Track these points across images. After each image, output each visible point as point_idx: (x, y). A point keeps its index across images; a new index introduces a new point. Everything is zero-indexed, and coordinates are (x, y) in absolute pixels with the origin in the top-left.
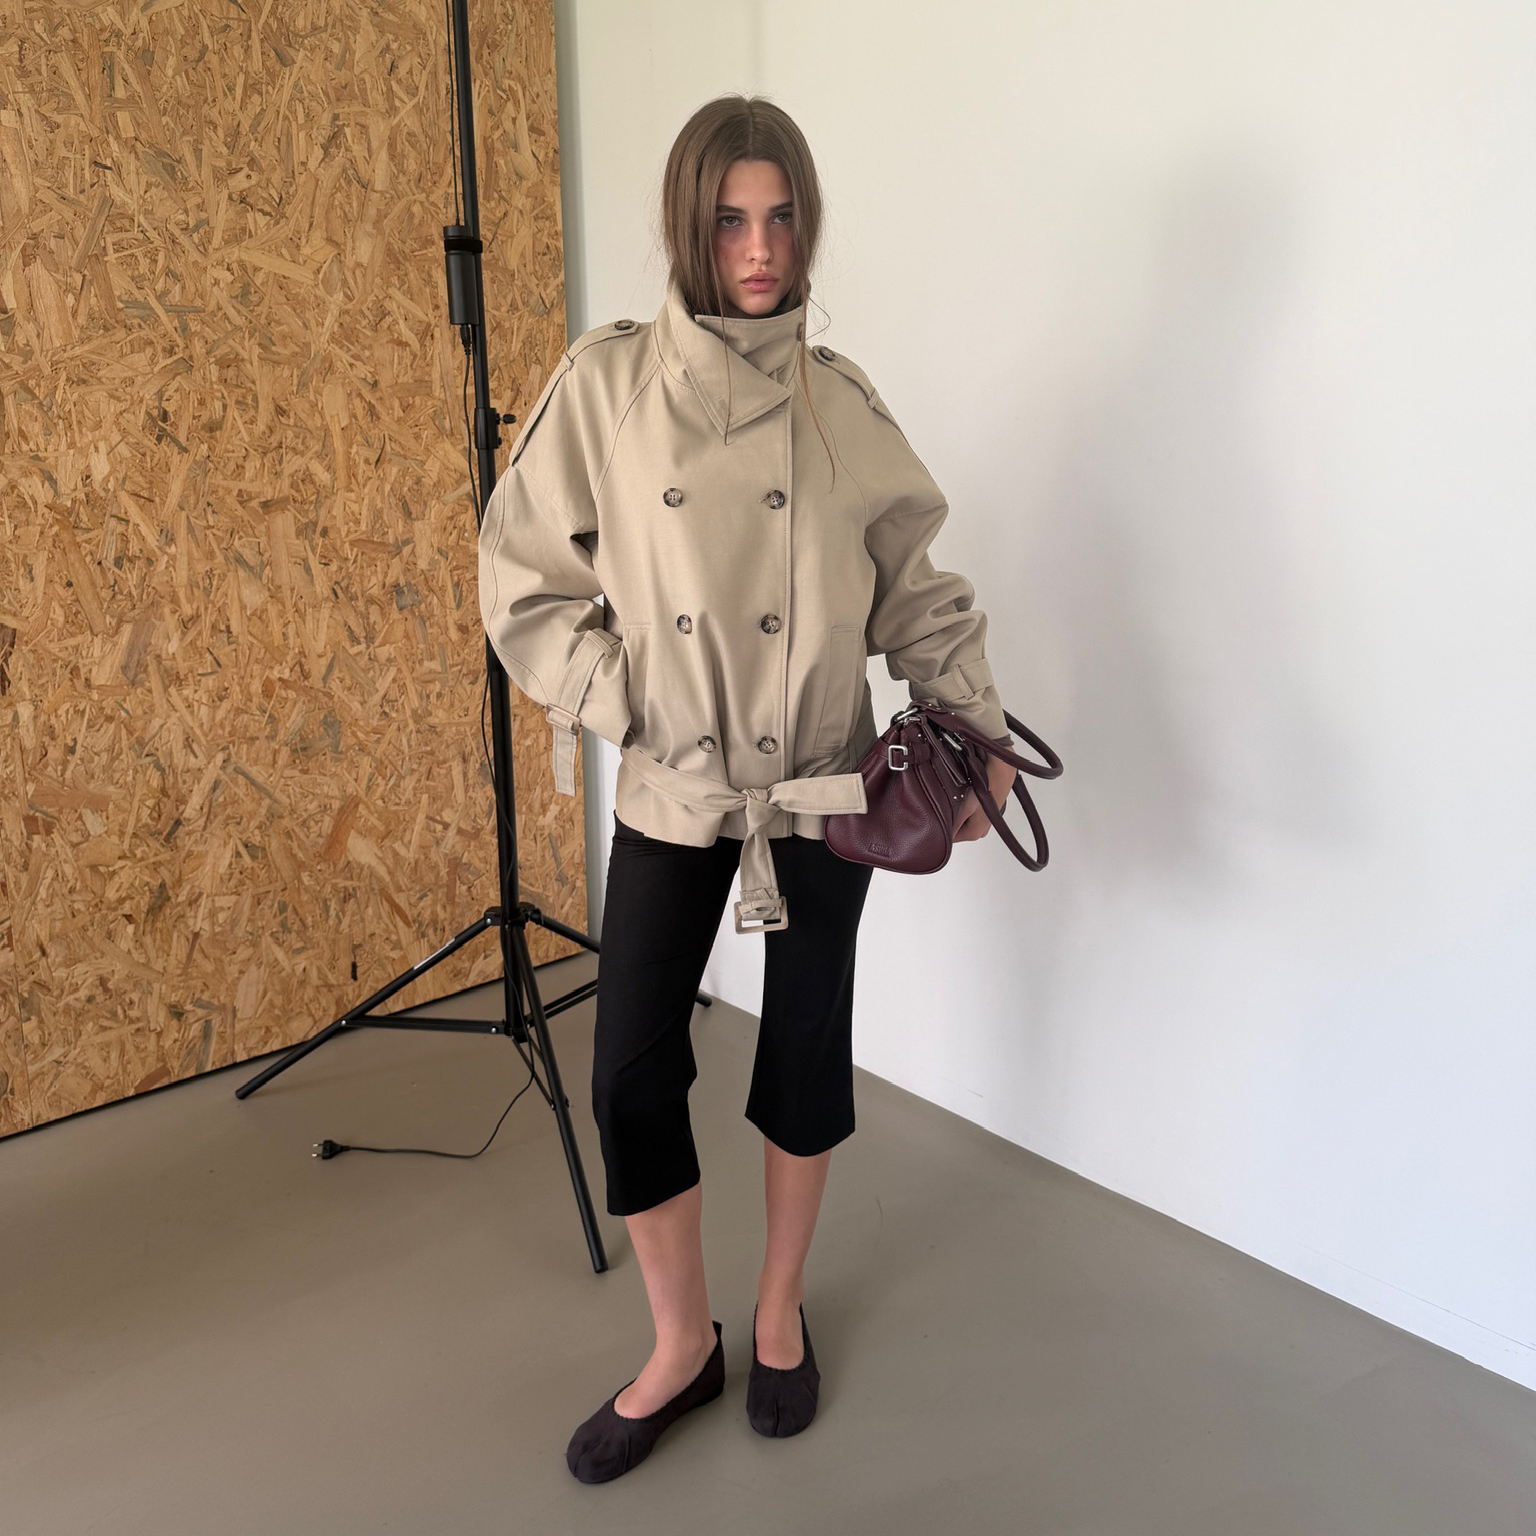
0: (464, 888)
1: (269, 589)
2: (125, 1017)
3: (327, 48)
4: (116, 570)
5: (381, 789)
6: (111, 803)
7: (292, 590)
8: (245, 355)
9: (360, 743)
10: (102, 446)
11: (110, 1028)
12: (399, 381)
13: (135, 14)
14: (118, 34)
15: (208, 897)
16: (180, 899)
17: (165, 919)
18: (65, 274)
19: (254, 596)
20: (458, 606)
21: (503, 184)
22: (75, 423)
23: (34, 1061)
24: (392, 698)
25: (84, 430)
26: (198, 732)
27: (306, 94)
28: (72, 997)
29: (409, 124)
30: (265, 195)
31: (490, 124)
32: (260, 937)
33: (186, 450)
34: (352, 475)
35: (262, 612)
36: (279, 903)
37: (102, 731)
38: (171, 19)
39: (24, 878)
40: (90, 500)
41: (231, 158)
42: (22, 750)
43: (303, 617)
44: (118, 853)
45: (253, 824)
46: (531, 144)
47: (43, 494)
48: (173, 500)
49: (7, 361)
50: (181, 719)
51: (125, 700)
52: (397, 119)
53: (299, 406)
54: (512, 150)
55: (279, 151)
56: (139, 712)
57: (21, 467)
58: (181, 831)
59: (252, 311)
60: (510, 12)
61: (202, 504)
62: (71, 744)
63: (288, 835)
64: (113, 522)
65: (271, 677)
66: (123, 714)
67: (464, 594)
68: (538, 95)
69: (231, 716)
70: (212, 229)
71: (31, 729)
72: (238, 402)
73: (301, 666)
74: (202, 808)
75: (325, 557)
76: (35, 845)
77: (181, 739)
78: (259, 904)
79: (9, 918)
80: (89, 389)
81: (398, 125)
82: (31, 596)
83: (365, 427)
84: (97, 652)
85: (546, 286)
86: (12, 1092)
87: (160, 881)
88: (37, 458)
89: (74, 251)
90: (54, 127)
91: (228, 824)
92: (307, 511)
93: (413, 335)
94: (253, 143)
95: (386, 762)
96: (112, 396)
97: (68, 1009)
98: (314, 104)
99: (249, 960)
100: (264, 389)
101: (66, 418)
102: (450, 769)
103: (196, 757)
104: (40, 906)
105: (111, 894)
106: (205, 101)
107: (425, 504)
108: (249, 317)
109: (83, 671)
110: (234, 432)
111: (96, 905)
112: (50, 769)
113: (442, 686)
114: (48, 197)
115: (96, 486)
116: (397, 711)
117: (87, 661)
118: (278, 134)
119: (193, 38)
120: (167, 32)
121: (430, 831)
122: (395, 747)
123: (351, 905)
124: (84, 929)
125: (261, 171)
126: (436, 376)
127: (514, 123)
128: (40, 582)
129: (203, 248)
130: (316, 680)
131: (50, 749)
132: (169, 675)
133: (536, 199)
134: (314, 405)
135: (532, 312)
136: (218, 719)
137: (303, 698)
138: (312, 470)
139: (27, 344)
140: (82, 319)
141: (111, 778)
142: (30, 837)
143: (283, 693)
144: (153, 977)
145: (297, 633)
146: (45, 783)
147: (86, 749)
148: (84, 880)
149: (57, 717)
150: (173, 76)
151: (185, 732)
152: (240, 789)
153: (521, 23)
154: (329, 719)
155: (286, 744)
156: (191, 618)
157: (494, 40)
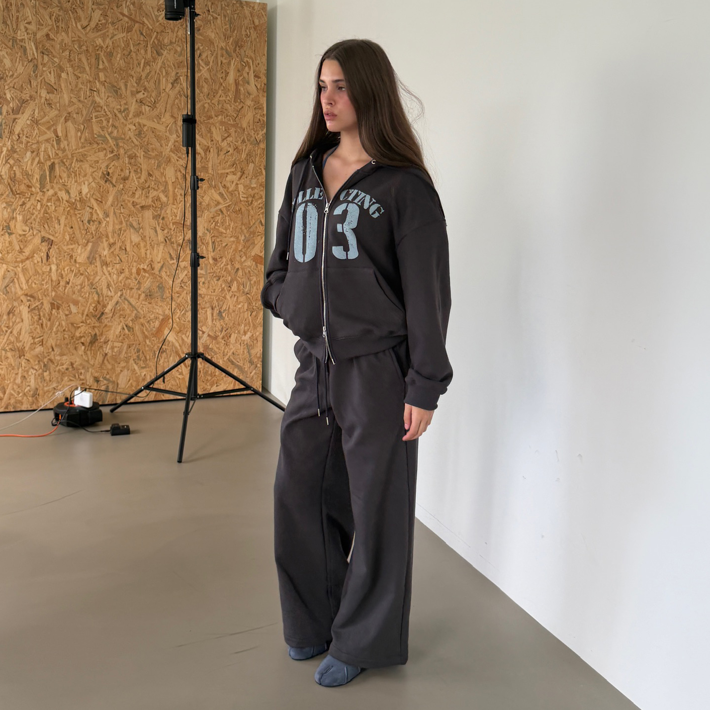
1: (141, 237)
2: (79, 378)
3: (175, 49)
4: (88, 225)
5: (178, 314)
6: (80, 304)
7: (150, 238)
8: (138, 155)
10: (86, 183)
11: (73, 381)
13: (108, 41)
14: (102, 47)
15: (111, 341)
16: (101, 341)
17: (95, 347)
18: (78, 125)
19: (136, 238)
20: (214, 251)
21: (242, 97)
22: (78, 175)
23: (46, 386)
24: (185, 281)
25: (81, 177)
26: (112, 283)
27: (166, 65)
28: (61, 367)
29: (205, 75)
30: (149, 100)
31: (238, 75)
32: (129, 359)
33: (115, 186)
34: (175, 199)
35: (138, 244)
36: (137, 349)
37: (79, 278)
38: (120, 41)
39: (49, 323)
40: (81, 200)
41: (138, 88)
42: (52, 281)
43: (153, 248)
44: (81, 321)
45: (130, 319)
46: (255, 82)
47: (65, 197)
48: (109, 203)
49: (57, 152)
50: (106, 278)
51: (87, 268)
53: (157, 173)
54: (247, 84)
55: (155, 84)
56: (92, 273)
57: (59, 188)
58: (103, 317)
59: (142, 140)
60: (249, 33)
61: (119, 205)
62: (68, 281)
63: (142, 325)
64: (88, 208)
65: (140, 267)
66: (87, 273)
67: (216, 246)
68: (259, 64)
69: (124, 279)
70: (129, 112)
71: (55, 274)
72: (134, 171)
73: (151, 265)
74: (111, 310)
75: (163, 228)
76: (53, 313)
77: (106, 285)
78: (130, 347)
79: (42, 336)
80: (83, 163)
81: (201, 75)
82: (59, 231)
83: (181, 182)
84: (79, 252)
85: (258, 134)
86: (39, 395)
87: (95, 333)
88: (64, 185)
89: (82, 118)
90: (78, 78)
91: (120, 317)
92: (157, 211)
93: (202, 151)
94: (146, 83)
95: (181, 305)
96: (91, 166)
97: (59, 371)
98: (169, 69)
99: (124, 367)
100: (144, 167)
101: (75, 173)
102: (207, 311)
103: (111, 292)
104: (53, 334)
105: (77, 334)
106: (130, 69)
107: (203, 212)
108: (141, 142)
109: (74, 257)
110: (133, 181)
111: (72, 337)
112: (60, 288)
113: (205, 280)
114: (75, 100)
115: (83, 196)
116: (187, 286)
117: (76, 254)
118: (155, 79)
119: (127, 48)
120: (118, 46)
122: (185, 300)
123: (164, 355)
124: (67, 344)
125: (148, 92)
126: (210, 165)
127: (248, 74)
128: (62, 226)
129: (126, 118)
130: (156, 271)
131: (61, 282)
133: (256, 102)
134: (162, 174)
135: (251, 144)
136: (120, 279)
137: (151, 277)
138: (160, 196)
139: (64, 148)
140: (82, 140)
141: (81, 294)
142: (52, 310)
143: (144, 274)
144: (90, 366)
145: (151, 254)
146: (59, 292)
147: (73, 283)
148: (68, 328)
149: (64, 271)
150: (119, 61)
151: (107, 283)
152: (126, 306)
153: (253, 38)
154: (160, 286)
155: (144, 292)
156: (113, 244)
157: (241, 44)
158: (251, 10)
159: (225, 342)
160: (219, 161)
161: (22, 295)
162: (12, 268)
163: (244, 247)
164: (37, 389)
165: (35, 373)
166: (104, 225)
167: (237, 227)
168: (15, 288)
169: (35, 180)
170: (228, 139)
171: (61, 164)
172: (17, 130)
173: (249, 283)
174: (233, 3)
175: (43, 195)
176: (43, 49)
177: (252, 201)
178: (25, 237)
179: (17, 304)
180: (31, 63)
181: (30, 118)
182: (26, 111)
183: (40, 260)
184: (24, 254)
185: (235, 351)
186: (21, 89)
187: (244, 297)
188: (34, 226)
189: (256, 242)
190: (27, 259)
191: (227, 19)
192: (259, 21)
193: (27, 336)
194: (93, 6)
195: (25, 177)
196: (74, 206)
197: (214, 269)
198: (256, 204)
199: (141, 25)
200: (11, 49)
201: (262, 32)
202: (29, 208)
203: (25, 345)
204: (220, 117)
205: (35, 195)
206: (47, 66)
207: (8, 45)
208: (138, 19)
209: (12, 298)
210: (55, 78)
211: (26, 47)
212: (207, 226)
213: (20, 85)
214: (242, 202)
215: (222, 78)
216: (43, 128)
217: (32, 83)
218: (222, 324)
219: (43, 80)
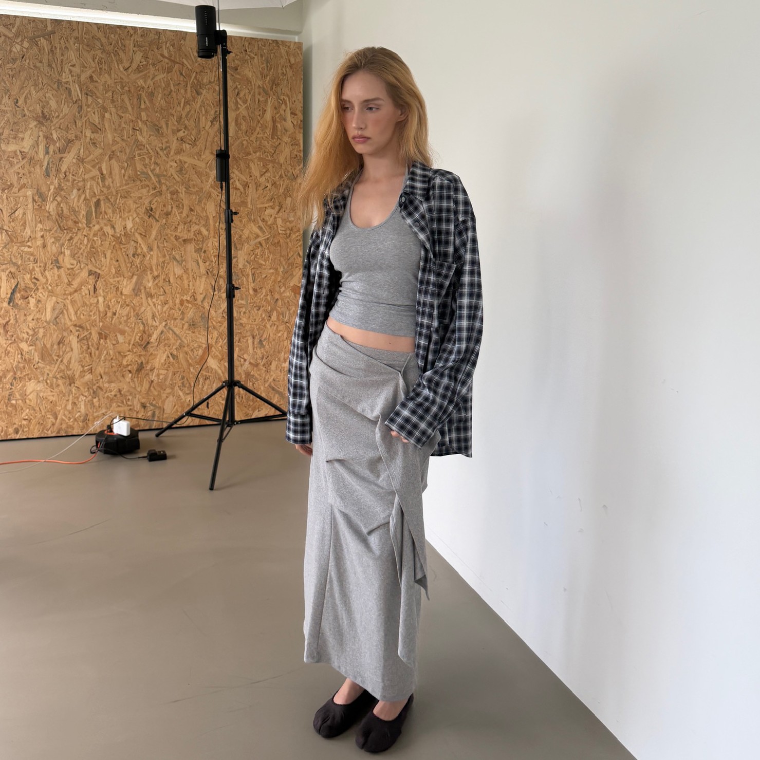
0: (251, 384)
1: (184, 269)
2: (127, 404)
4: (133, 258)
5: (220, 343)
6: (126, 334)
7: (192, 270)
8: (180, 191)
9: (214, 326)
10: (130, 218)
11: (121, 406)
12: (235, 201)
13: (149, 82)
14: (143, 88)
15: (157, 369)
16: (148, 368)
17: (142, 374)
18: (122, 163)
19: (178, 271)
20: (254, 282)
21: (279, 133)
22: (122, 211)
23: (96, 412)
25: (125, 212)
26: (157, 314)
27: (206, 104)
28: (109, 394)
29: (243, 113)
30: (190, 138)
31: (275, 112)
32: (174, 386)
33: (158, 221)
34: (215, 232)
35: (181, 276)
36: (182, 376)
37: (125, 309)
38: (161, 82)
39: (97, 352)
40: (126, 235)
41: (179, 126)
42: (99, 311)
43: (195, 280)
44: (127, 349)
45: (174, 347)
46: (291, 119)
47: (111, 232)
48: (153, 236)
49: (102, 189)
50: (151, 308)
51: (133, 300)
52: (240, 111)
53: (198, 209)
54: (283, 121)
55: (195, 123)
56: (138, 304)
57: (105, 223)
58: (149, 346)
59: (183, 176)
60: (285, 72)
61: (162, 239)
62: (115, 312)
63: (186, 353)
64: (133, 242)
65: (183, 298)
66: (132, 304)
67: (256, 278)
68: (295, 101)
69: (169, 310)
70: (171, 149)
71: (102, 305)
72: (176, 206)
73: (194, 296)
74: (157, 339)
75: (204, 260)
76: (101, 342)
77: (151, 315)
78: (175, 374)
79: (91, 364)
80: (128, 199)
81: (239, 113)
82: (105, 263)
84: (125, 284)
85: (295, 169)
86: (89, 420)
87: (141, 361)
88: (110, 220)
89: (125, 156)
90: (121, 117)
91: (165, 346)
92: (199, 244)
93: (241, 186)
94: (186, 121)
95: (223, 334)
96: (135, 202)
97: (108, 397)
98: (208, 108)
99: (170, 393)
100: (186, 202)
101: (119, 209)
102: (247, 340)
103: (156, 322)
104: (101, 362)
105: (125, 363)
106: (171, 108)
107: (243, 245)
108: (182, 178)
109: (120, 289)
110: (175, 216)
111: (119, 365)
112: (107, 319)
113: (246, 310)
114: (118, 139)
115: (128, 230)
117: (122, 286)
118: (195, 118)
119: (167, 88)
120: (159, 86)
121: (239, 361)
123: (208, 382)
124: (115, 372)
125: (189, 130)
126: (249, 200)
127: (285, 112)
128: (108, 260)
129: (167, 155)
130: (199, 302)
131: (108, 313)
132: (148, 294)
133: (292, 138)
134: (203, 209)
135: (289, 179)
136: (164, 310)
137: (194, 307)
138: (201, 230)
139: (109, 185)
140: (126, 178)
141: (127, 325)
142: (100, 340)
143: (187, 305)
144: (136, 392)
145: (193, 285)
146: (106, 323)
147: (119, 314)
148: (116, 356)
149: (111, 302)
150: (160, 100)
151: (152, 313)
152: (170, 335)
153: (289, 76)
154: (203, 316)
155: (187, 322)
156: (157, 276)
157: (278, 83)
158: (287, 49)
159: (266, 369)
160: (257, 196)
161: (71, 325)
162: (62, 301)
163: (283, 278)
164: (87, 415)
165: (85, 400)
166: (148, 258)
167: (276, 258)
168: (65, 319)
169: (81, 216)
170: (266, 174)
171: (107, 201)
172: (64, 168)
173: (288, 312)
174: (270, 43)
175: (90, 230)
176: (87, 90)
177: (290, 234)
178: (74, 271)
179: (67, 334)
180: (76, 105)
181: (75, 157)
182: (72, 151)
183: (87, 292)
184: (72, 286)
185: (275, 378)
186: (67, 129)
187: (284, 326)
188: (81, 260)
189: (294, 274)
190: (76, 291)
191: (264, 58)
192: (295, 60)
193: (77, 364)
194: (134, 49)
195: (72, 213)
196: (119, 240)
197: (254, 300)
198: (294, 236)
199: (181, 66)
200: (56, 91)
201: (298, 70)
202: (76, 243)
203: (75, 373)
204: (258, 154)
205: (82, 230)
206: (92, 107)
207: (54, 87)
208: (178, 60)
209: (62, 328)
210: (99, 118)
211: (70, 89)
212: (247, 258)
213: (66, 126)
214: (281, 235)
215: (259, 116)
216: (88, 166)
217: (77, 123)
218: (262, 351)
219: (88, 120)
